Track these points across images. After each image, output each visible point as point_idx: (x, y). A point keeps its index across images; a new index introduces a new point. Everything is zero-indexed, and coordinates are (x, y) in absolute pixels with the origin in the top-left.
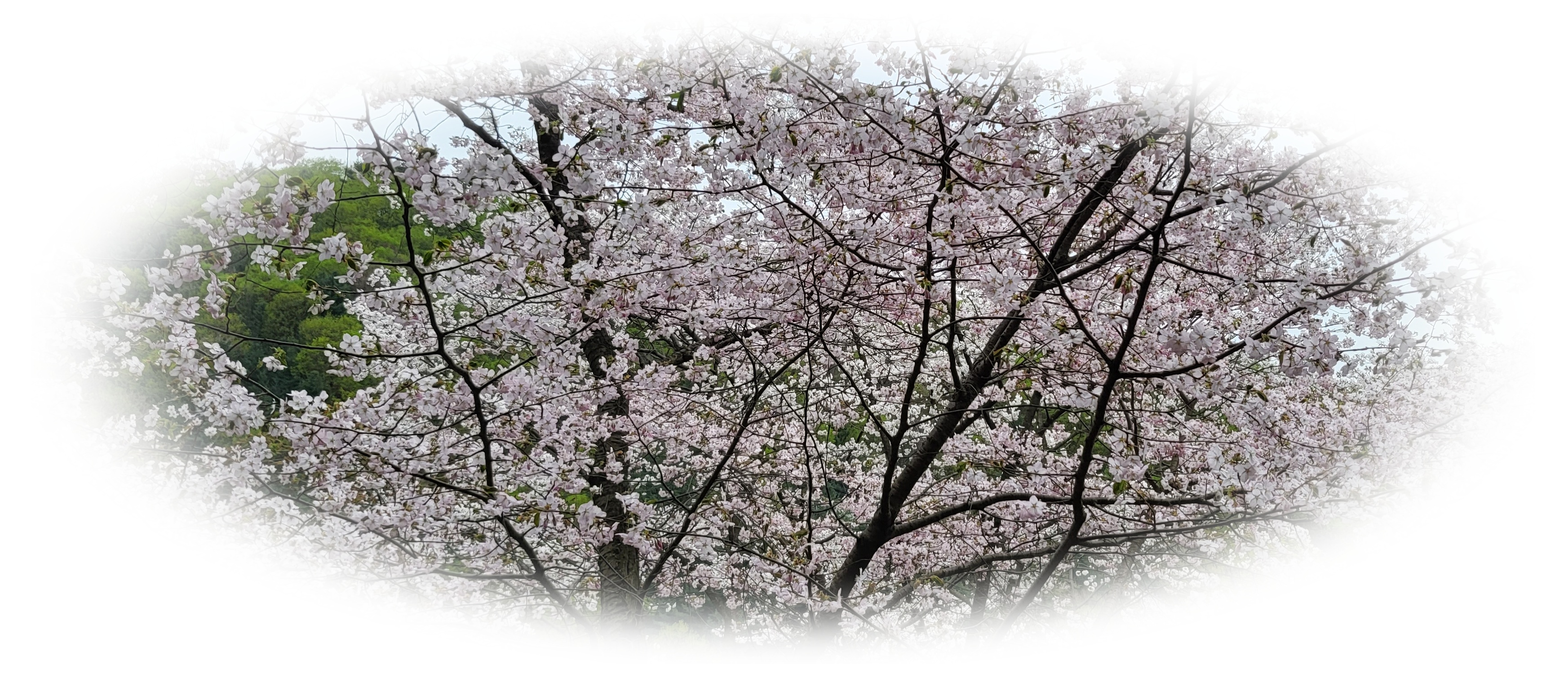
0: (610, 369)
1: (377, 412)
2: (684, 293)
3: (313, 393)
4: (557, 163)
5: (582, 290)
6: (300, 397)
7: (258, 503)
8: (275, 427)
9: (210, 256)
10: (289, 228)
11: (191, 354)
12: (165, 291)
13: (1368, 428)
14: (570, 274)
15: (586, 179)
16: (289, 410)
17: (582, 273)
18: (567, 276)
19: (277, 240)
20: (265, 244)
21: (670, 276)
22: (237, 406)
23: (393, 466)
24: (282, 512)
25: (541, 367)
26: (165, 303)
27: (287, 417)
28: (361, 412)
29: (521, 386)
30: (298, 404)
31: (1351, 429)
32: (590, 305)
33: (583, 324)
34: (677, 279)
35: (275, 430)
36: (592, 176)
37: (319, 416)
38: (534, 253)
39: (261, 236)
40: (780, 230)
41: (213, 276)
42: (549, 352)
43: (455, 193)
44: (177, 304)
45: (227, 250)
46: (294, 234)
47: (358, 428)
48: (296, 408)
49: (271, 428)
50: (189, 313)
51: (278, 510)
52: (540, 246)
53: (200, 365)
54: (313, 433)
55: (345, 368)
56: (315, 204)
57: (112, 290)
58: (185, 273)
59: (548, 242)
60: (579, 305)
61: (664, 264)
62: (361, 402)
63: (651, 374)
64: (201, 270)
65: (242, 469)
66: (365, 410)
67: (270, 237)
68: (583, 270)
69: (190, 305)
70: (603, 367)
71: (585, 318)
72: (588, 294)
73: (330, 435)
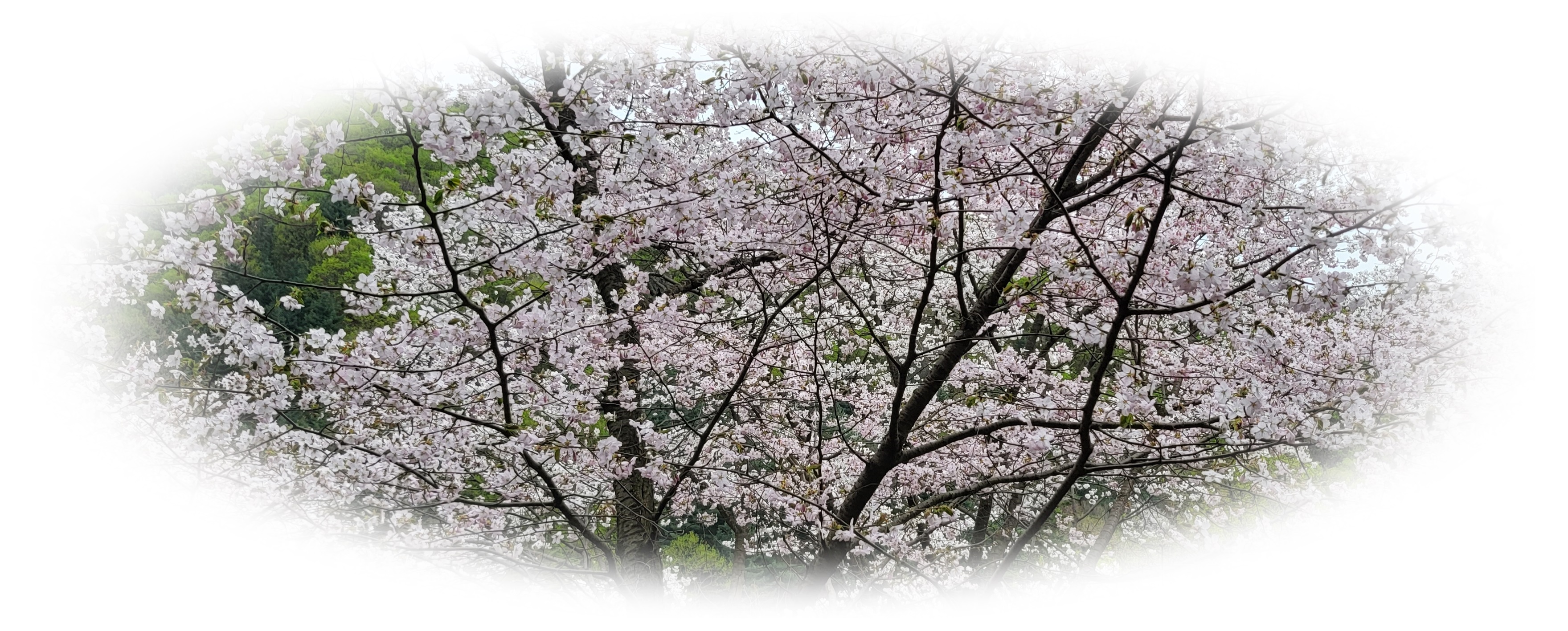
0: (622, 301)
1: (395, 349)
2: (692, 226)
3: (331, 329)
4: (563, 98)
5: (592, 225)
6: (318, 335)
7: (282, 437)
8: (296, 366)
9: (223, 201)
10: (301, 169)
11: (211, 297)
12: (183, 236)
13: (1372, 353)
14: (579, 210)
15: (593, 113)
16: (309, 348)
17: (592, 209)
18: (577, 213)
19: (290, 182)
20: (278, 186)
21: (679, 210)
22: (258, 346)
23: (413, 401)
24: (306, 446)
25: (554, 302)
26: (182, 247)
27: (307, 354)
28: (380, 350)
29: (535, 321)
30: (316, 342)
31: (1355, 354)
32: (600, 240)
33: (594, 258)
34: (686, 213)
35: (297, 370)
36: (598, 110)
37: (337, 354)
38: (544, 189)
39: (273, 178)
40: (788, 164)
41: (229, 220)
42: (561, 288)
43: (463, 131)
44: (195, 248)
45: (241, 193)
46: (306, 176)
47: (376, 364)
48: (315, 346)
49: (292, 367)
50: (207, 257)
51: (301, 444)
52: (549, 183)
53: (220, 307)
54: (333, 372)
55: (362, 308)
56: (325, 145)
57: (130, 236)
58: (200, 217)
59: (557, 178)
60: (589, 241)
61: (673, 198)
62: (379, 340)
63: (663, 308)
64: (216, 214)
65: (266, 406)
66: (383, 348)
67: (282, 179)
68: (592, 205)
69: (207, 249)
70: (615, 300)
71: (596, 253)
72: (597, 229)
73: (351, 373)
